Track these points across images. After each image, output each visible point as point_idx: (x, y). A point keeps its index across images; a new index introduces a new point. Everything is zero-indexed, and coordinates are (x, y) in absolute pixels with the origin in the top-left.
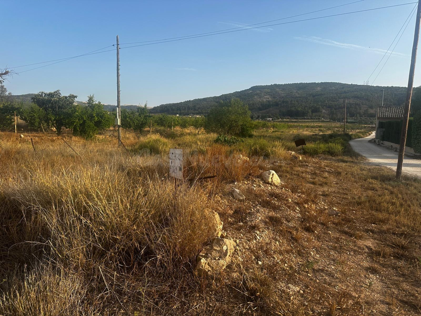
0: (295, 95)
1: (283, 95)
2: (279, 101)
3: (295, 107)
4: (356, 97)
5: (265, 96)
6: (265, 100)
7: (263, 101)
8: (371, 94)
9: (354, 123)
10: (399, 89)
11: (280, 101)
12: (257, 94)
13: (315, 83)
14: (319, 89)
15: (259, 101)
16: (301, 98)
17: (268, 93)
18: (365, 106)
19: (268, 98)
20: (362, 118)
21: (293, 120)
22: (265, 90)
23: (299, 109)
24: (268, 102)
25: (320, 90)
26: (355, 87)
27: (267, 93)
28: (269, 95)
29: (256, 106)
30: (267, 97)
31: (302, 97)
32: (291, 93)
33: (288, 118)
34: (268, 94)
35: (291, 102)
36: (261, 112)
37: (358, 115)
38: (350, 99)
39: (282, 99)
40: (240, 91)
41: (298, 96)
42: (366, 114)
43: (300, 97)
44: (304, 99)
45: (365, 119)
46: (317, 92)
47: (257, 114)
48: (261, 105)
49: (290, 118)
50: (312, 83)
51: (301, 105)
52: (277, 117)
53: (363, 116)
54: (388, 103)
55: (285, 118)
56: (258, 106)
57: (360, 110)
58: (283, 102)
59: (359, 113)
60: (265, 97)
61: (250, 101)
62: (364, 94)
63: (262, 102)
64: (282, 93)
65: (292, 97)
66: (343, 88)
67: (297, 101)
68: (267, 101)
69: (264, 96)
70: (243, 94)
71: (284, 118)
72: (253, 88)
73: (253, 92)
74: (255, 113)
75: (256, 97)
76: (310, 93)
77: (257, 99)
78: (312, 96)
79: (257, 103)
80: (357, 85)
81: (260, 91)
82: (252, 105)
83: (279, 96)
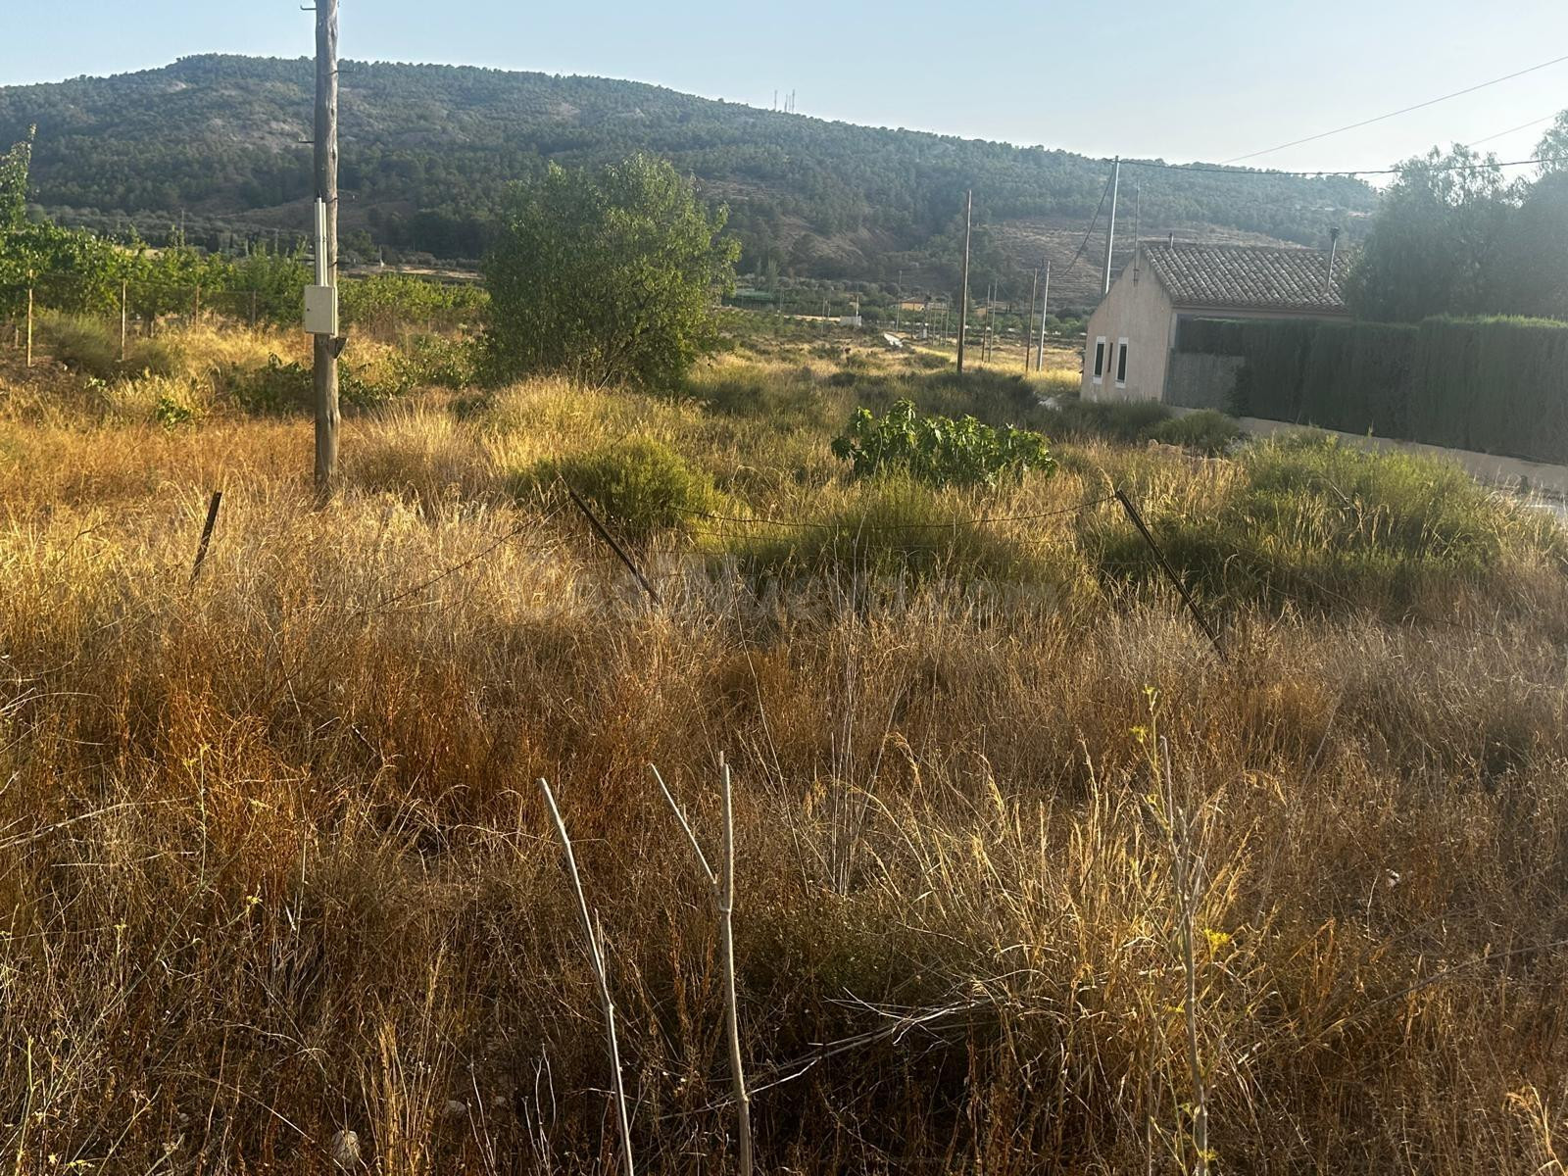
0: (444, 130)
1: (379, 126)
2: (359, 163)
3: (453, 199)
4: (752, 172)
5: (276, 119)
6: (275, 146)
7: (266, 150)
8: (820, 163)
9: (763, 303)
10: (934, 144)
11: (368, 162)
12: (223, 106)
13: (541, 75)
14: (566, 110)
15: (244, 150)
16: (480, 154)
17: (292, 103)
18: (793, 220)
19: (294, 136)
20: (785, 279)
21: (451, 274)
22: (268, 85)
23: (482, 215)
24: (297, 159)
25: (575, 117)
26: (743, 118)
27: (282, 107)
28: (297, 115)
29: (226, 179)
30: (287, 127)
31: (484, 148)
32: (420, 117)
33: (427, 264)
34: (290, 110)
35: (428, 170)
36: (259, 213)
37: (772, 265)
38: (723, 178)
39: (377, 151)
40: (106, 76)
41: (461, 137)
42: (804, 261)
43: (473, 148)
44: (498, 160)
45: (802, 284)
46: (558, 125)
47: (237, 225)
48: (256, 172)
49: (433, 260)
50: (527, 77)
51: (487, 192)
52: (363, 252)
53: (791, 271)
54: (893, 209)
55: (408, 262)
56: (240, 180)
57: (776, 237)
58: (386, 166)
59: (773, 254)
60: (274, 125)
61: (183, 141)
62: (786, 158)
63: (263, 156)
64: (370, 116)
65: (431, 144)
66: (685, 118)
67: (461, 169)
68: (287, 149)
69: (267, 122)
70: (135, 96)
71: (400, 262)
72: (190, 68)
73: (194, 91)
74: (223, 220)
75: (219, 122)
76: (527, 129)
77: (224, 135)
78: (534, 146)
79: (230, 161)
80: (745, 110)
81: (238, 86)
82: (196, 166)
83: (355, 130)
